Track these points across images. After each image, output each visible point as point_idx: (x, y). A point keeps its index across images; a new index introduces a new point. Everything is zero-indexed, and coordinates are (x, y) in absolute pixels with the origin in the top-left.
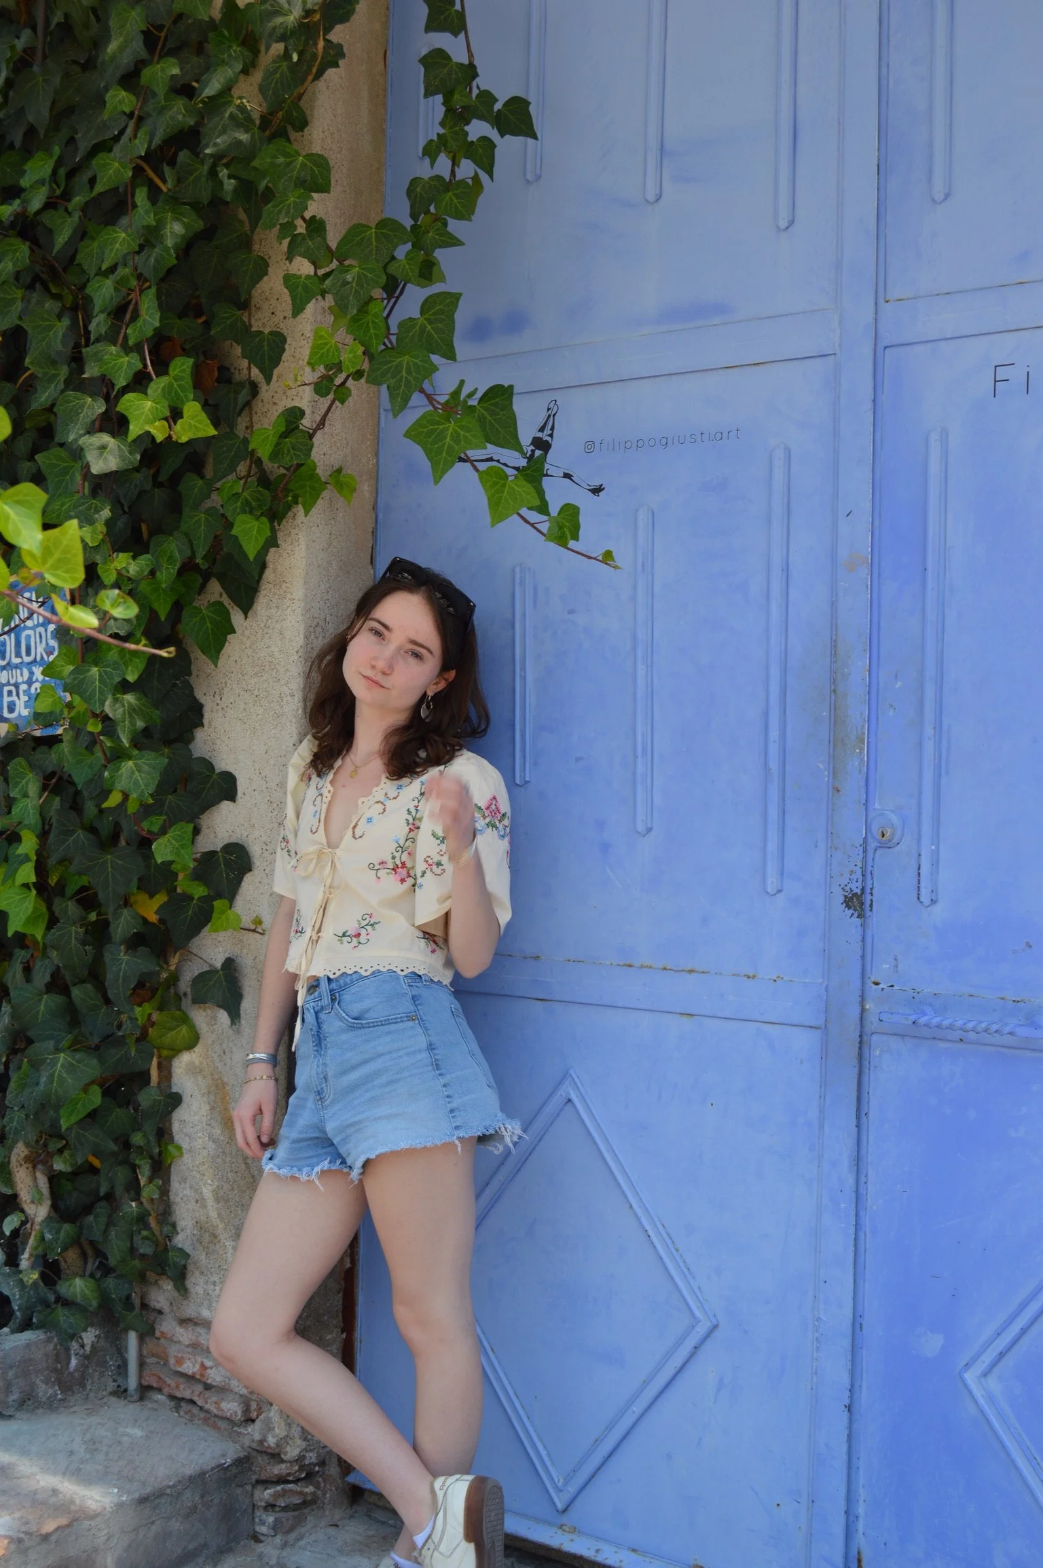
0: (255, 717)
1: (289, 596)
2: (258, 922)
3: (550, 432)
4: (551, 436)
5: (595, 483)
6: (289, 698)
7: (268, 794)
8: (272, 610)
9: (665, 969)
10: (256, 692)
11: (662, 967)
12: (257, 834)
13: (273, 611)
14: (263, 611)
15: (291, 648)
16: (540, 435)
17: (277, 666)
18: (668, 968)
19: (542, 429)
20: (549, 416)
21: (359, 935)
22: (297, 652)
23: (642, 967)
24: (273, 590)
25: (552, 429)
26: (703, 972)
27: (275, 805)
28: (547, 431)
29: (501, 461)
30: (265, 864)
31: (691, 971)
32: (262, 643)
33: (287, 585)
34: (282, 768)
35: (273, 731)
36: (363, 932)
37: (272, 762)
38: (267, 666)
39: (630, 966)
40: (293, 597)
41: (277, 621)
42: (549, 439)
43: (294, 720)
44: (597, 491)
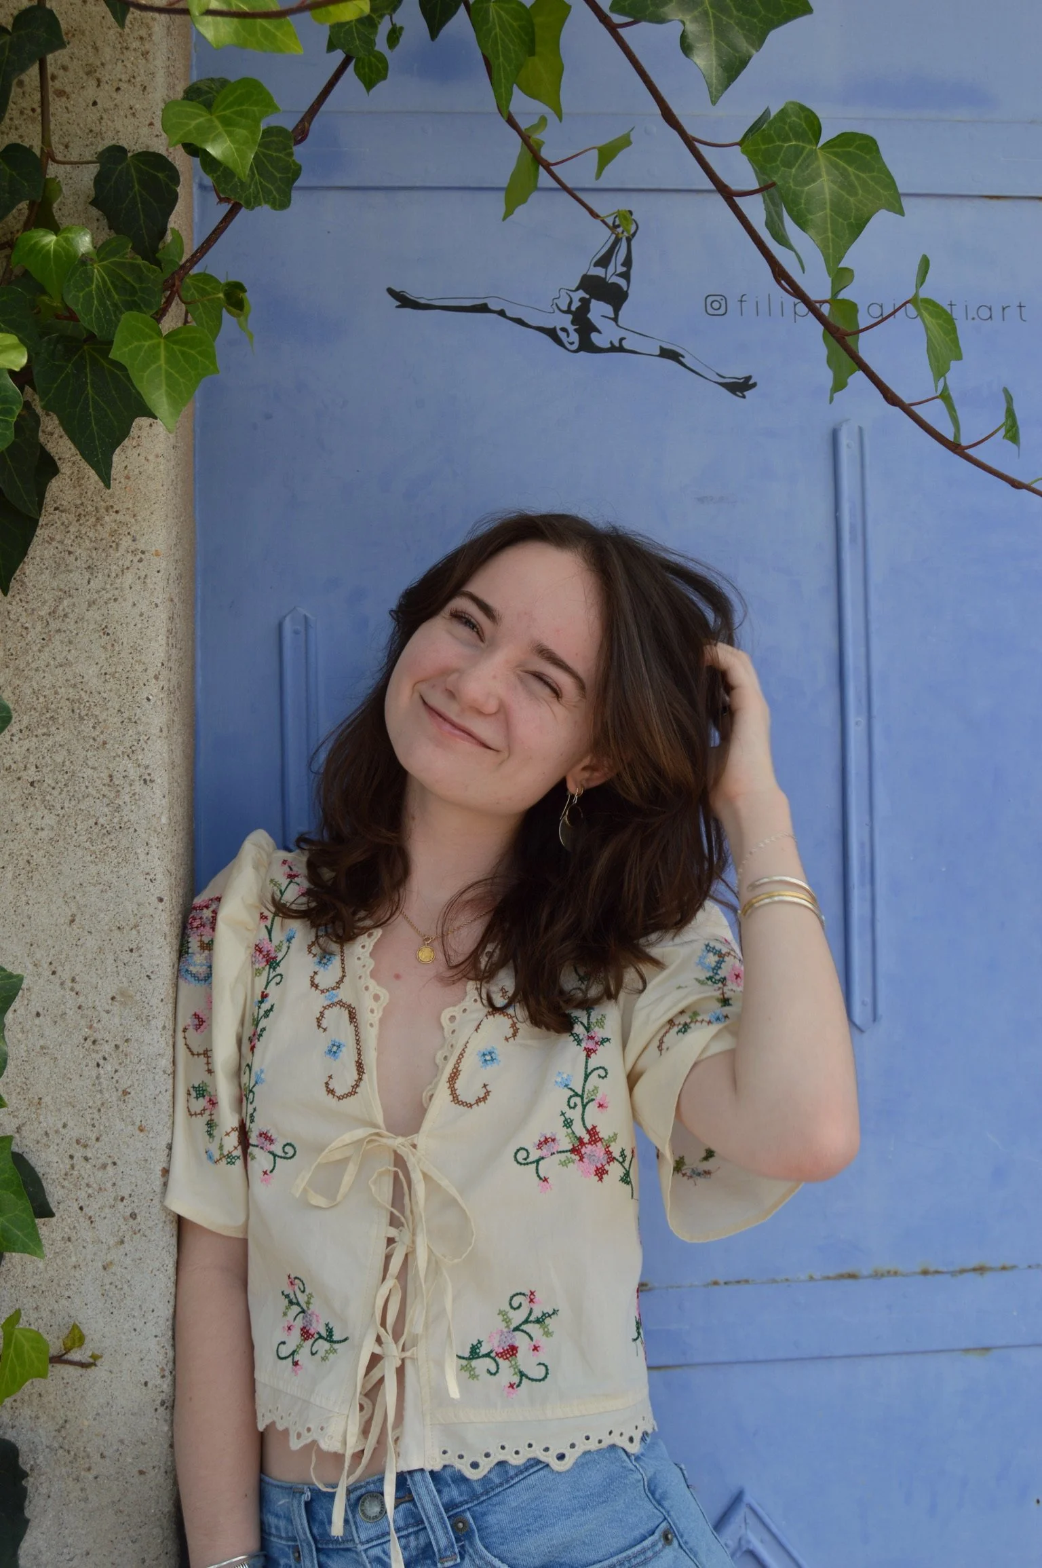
0: (28, 833)
1: (126, 542)
2: (76, 1337)
3: (621, 269)
4: (626, 276)
5: (736, 372)
6: (138, 787)
7: (83, 1022)
8: (74, 576)
9: (925, 1273)
10: (31, 774)
11: (918, 1269)
12: (50, 1120)
13: (78, 577)
14: (46, 576)
15: (140, 668)
16: (599, 272)
17: (96, 711)
18: (932, 1269)
19: (604, 262)
20: (617, 241)
21: (512, 1351)
22: (156, 677)
23: (877, 1275)
24: (72, 529)
25: (628, 262)
26: (1004, 1268)
27: (107, 1048)
28: (616, 265)
29: (509, 314)
30: (82, 1194)
31: (981, 1270)
32: (45, 655)
33: (119, 517)
34: (125, 957)
35: (93, 869)
36: (521, 1341)
37: (91, 943)
38: (65, 713)
39: (852, 1276)
40: (141, 546)
41: (91, 603)
42: (622, 282)
43: (154, 841)
44: (740, 387)
